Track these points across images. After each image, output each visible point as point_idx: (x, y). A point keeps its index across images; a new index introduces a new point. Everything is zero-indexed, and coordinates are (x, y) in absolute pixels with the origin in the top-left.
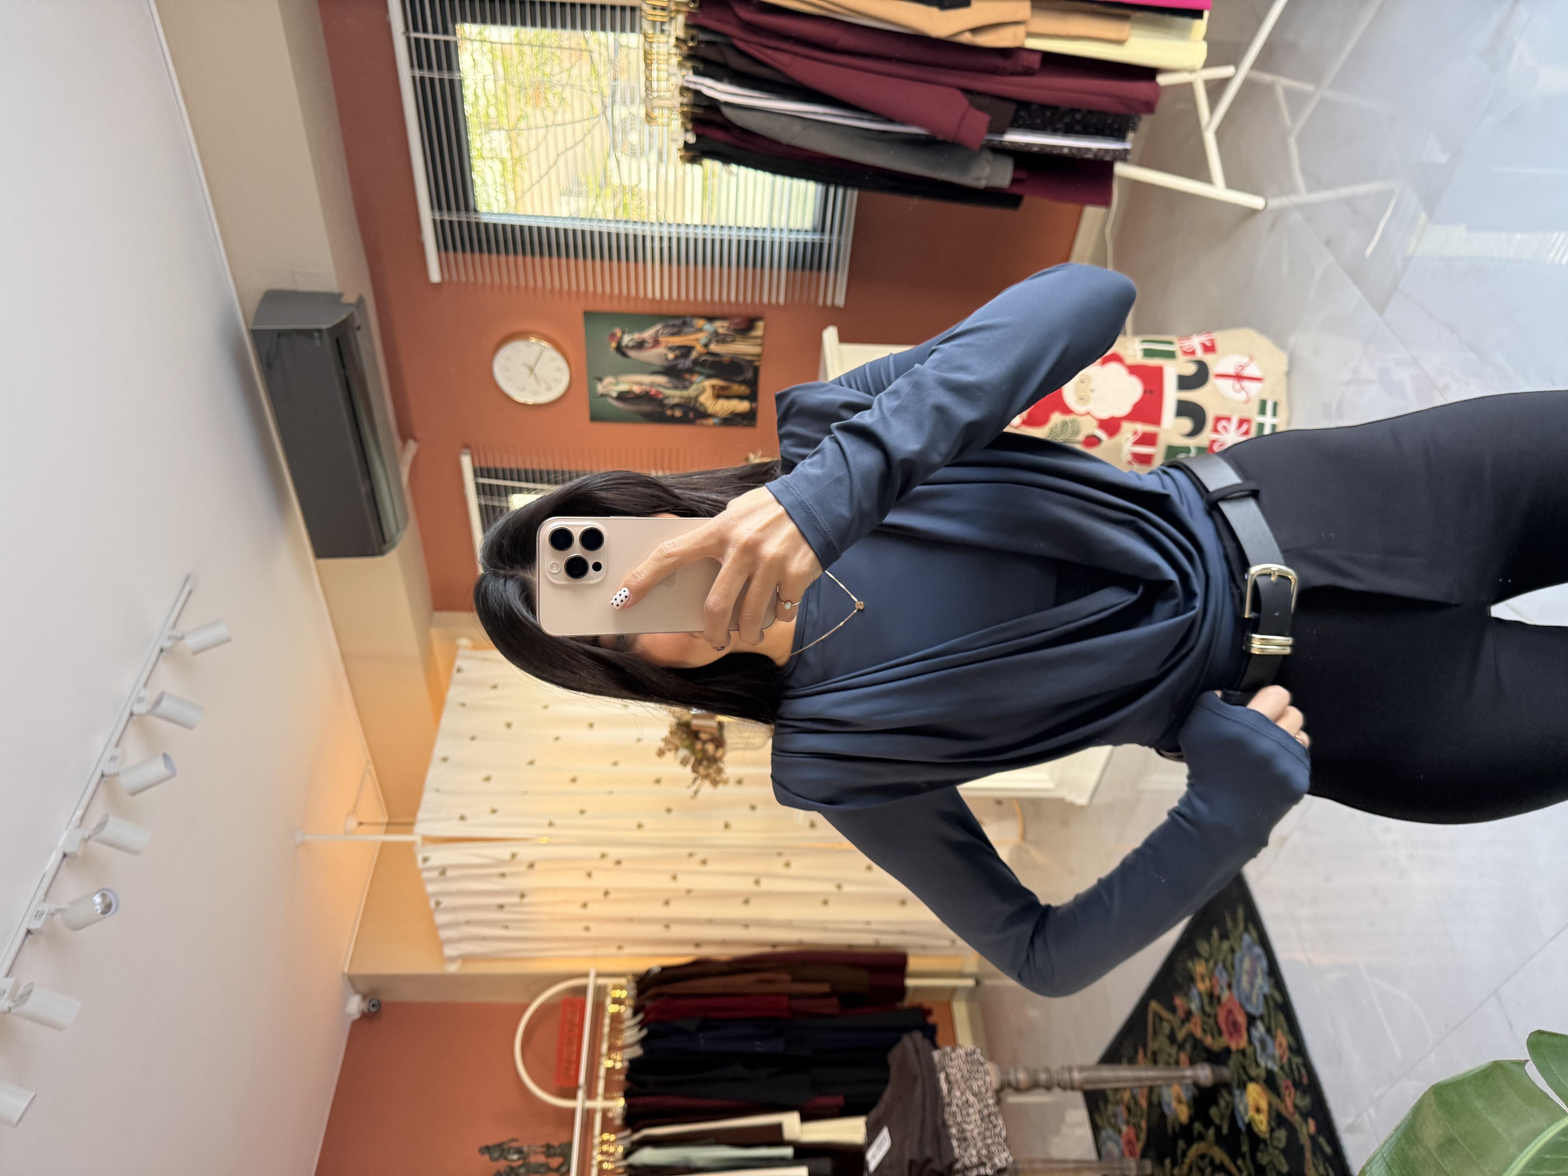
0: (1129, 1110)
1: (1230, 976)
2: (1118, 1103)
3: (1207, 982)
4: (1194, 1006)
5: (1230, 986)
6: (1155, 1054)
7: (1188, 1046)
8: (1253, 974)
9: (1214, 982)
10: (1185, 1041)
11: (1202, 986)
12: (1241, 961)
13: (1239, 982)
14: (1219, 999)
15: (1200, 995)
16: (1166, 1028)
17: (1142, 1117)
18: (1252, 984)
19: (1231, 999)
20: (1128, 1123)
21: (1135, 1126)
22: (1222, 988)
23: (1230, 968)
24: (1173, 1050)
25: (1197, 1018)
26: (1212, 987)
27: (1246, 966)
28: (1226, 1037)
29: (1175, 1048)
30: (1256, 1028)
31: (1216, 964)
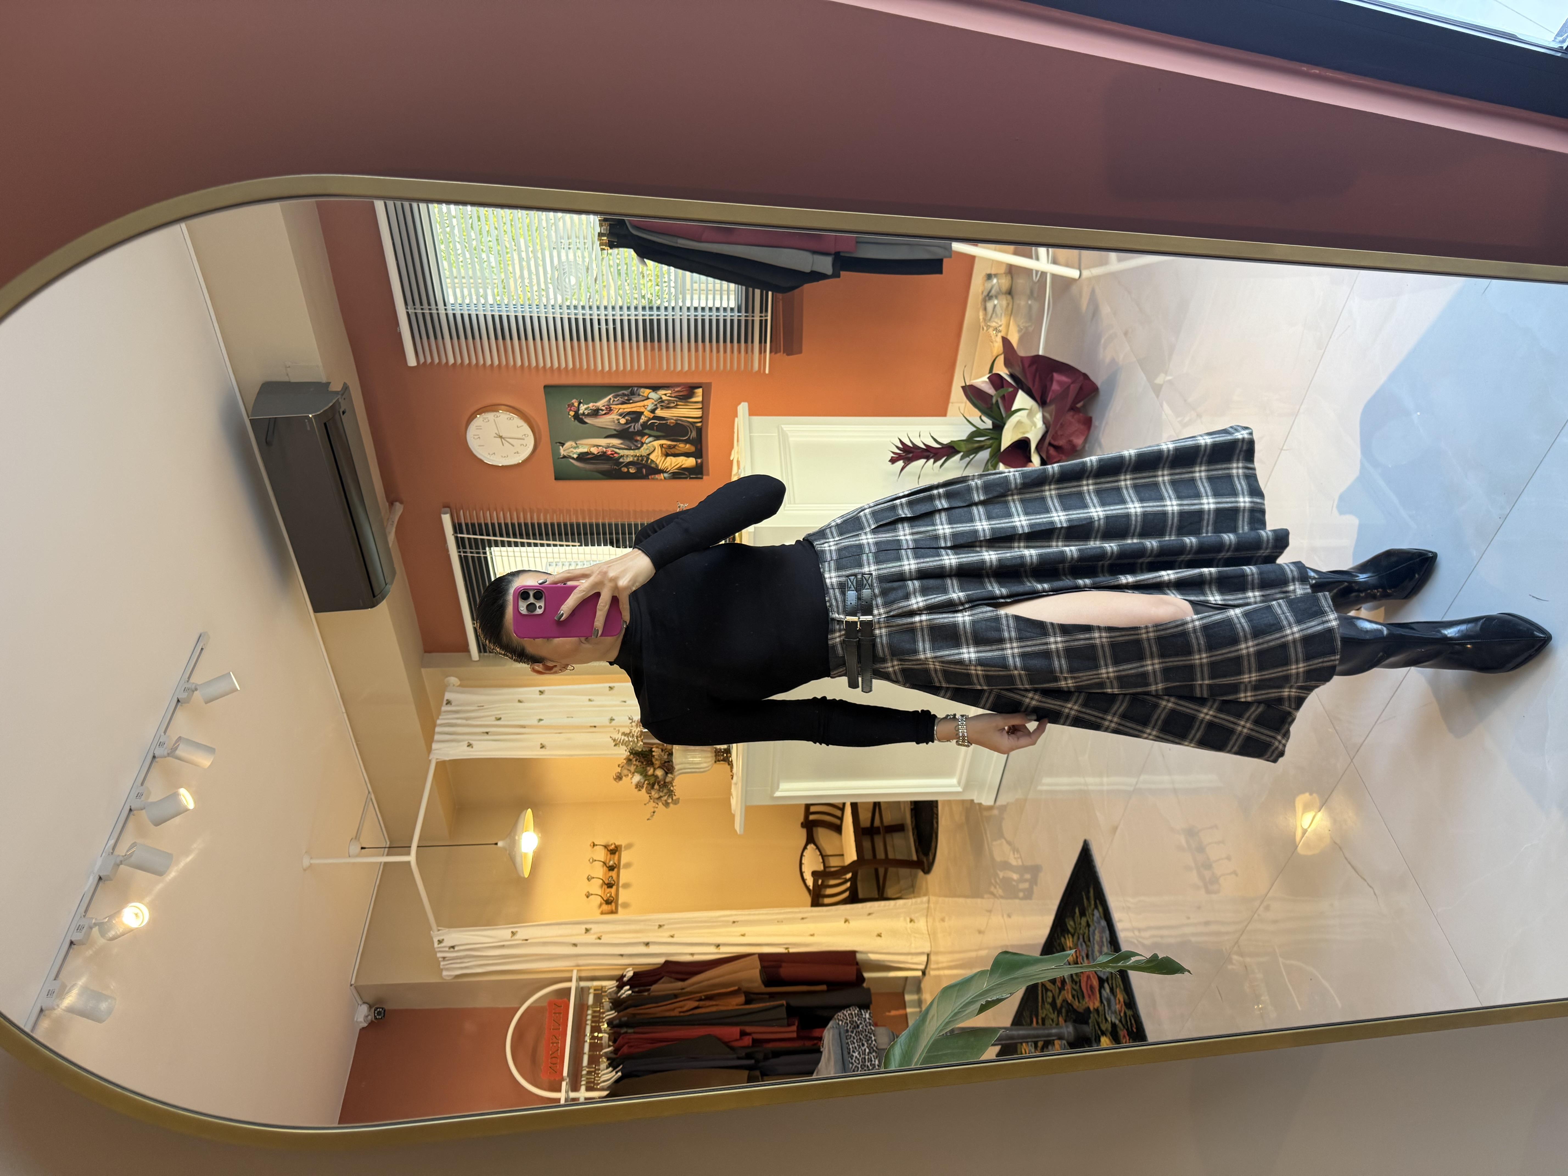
1: (1087, 946)
6: (1043, 1018)
7: (1064, 1011)
8: (1101, 943)
10: (1062, 1006)
12: (1094, 933)
13: (1093, 951)
18: (1101, 952)
23: (1087, 940)
25: (1069, 986)
27: (1097, 937)
28: (1087, 999)
29: (1056, 1013)
30: (1104, 990)
31: (1079, 938)
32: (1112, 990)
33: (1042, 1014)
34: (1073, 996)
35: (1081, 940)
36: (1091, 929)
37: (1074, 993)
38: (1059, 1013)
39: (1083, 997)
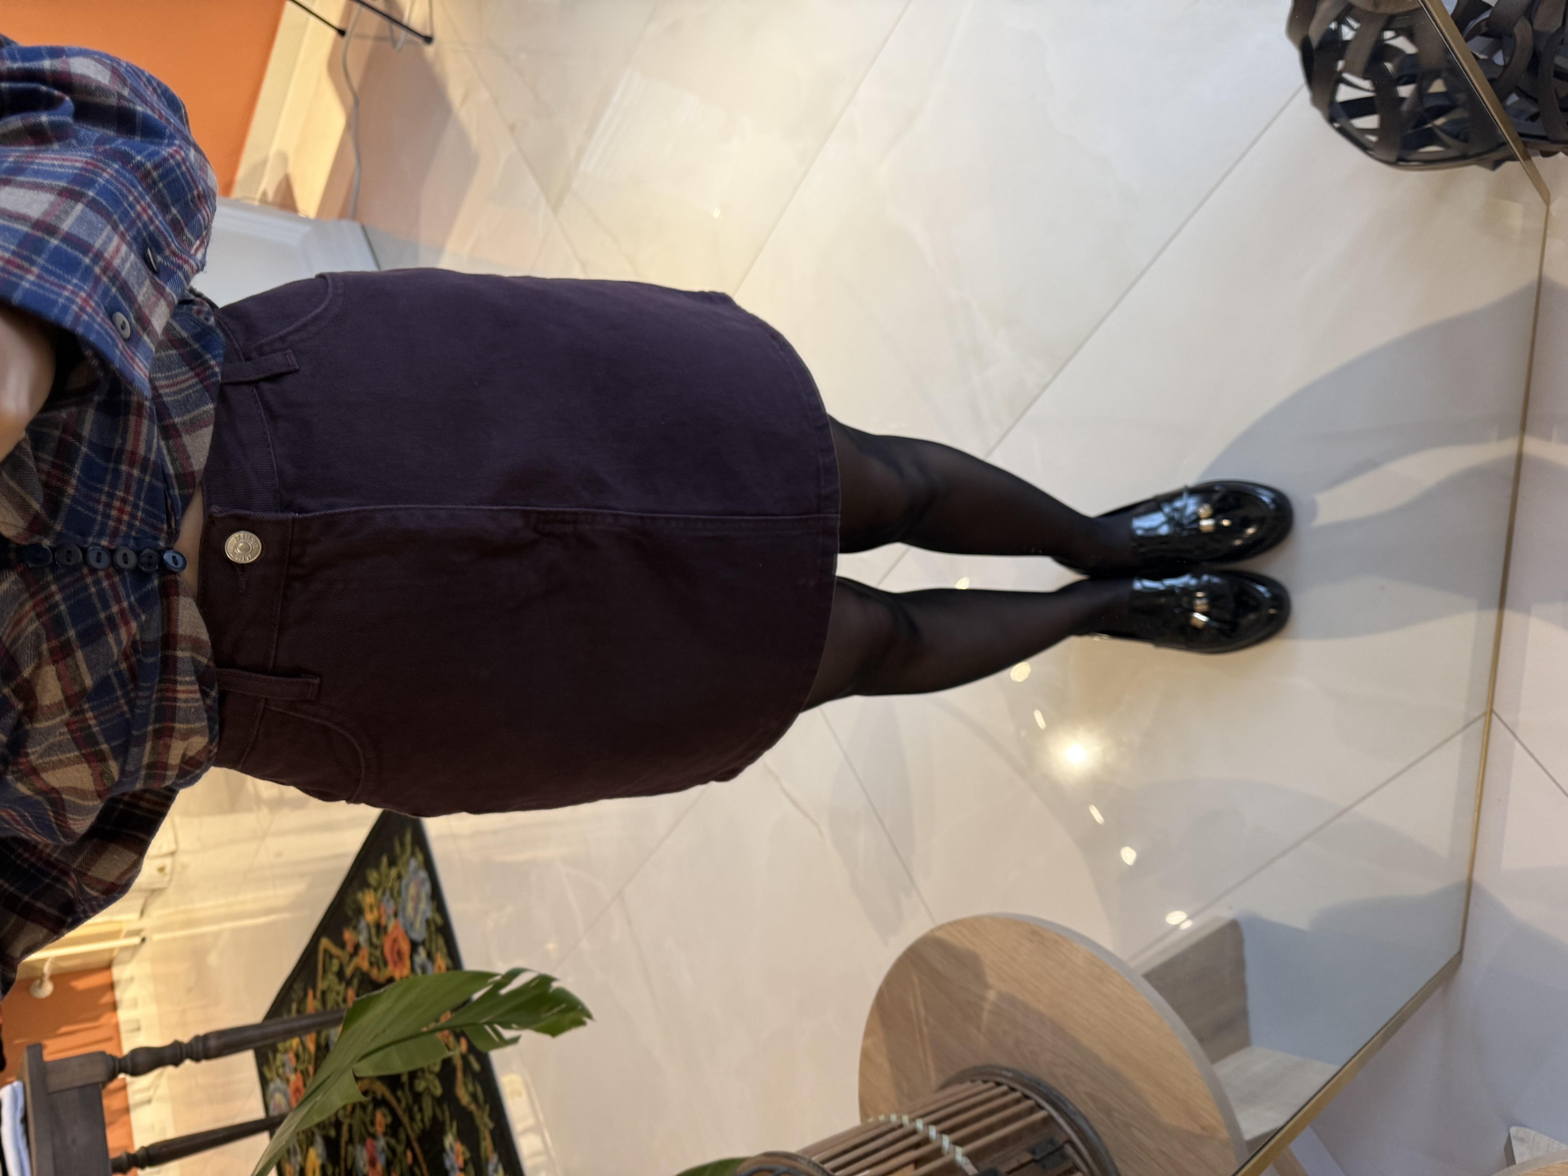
0: (297, 1056)
1: (396, 903)
2: (286, 1051)
3: (376, 912)
4: (362, 939)
5: (396, 915)
6: (324, 993)
7: (355, 982)
8: (417, 899)
9: (382, 910)
10: (353, 976)
11: (370, 917)
12: (407, 887)
13: (404, 909)
14: (385, 928)
15: (368, 926)
16: (335, 966)
17: (309, 1062)
18: (416, 909)
19: (396, 927)
20: (295, 1070)
21: (302, 1072)
22: (389, 918)
23: (396, 895)
24: (341, 988)
25: (365, 951)
26: (380, 917)
27: (412, 890)
28: (390, 967)
29: (344, 985)
30: (418, 954)
31: (384, 893)
32: (430, 956)
33: (321, 985)
34: (371, 964)
35: (388, 893)
36: (404, 882)
37: (373, 959)
38: (349, 983)
39: (386, 964)
